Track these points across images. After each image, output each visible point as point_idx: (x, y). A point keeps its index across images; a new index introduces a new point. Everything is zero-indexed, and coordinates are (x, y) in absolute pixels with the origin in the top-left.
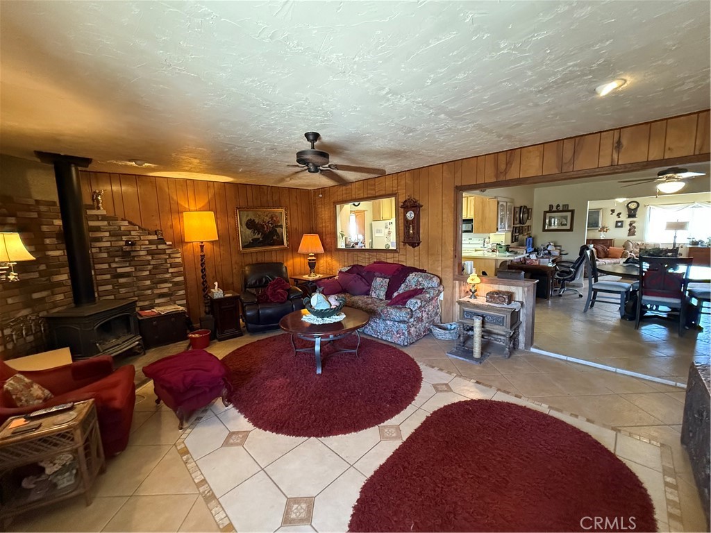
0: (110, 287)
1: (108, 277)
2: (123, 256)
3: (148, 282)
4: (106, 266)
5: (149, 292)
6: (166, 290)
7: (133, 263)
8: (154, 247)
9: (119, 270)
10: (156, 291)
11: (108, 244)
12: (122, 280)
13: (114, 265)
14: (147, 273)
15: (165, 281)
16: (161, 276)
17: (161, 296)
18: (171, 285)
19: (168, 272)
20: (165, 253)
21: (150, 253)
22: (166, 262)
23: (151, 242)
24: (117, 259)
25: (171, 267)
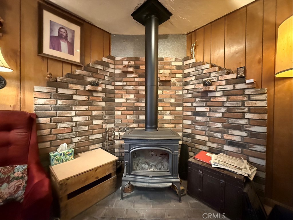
0: (189, 122)
1: (190, 113)
2: (202, 97)
3: (219, 125)
4: (189, 105)
6: (237, 139)
7: (208, 104)
8: (230, 87)
9: (198, 109)
10: (226, 137)
12: (198, 118)
13: (195, 104)
14: (220, 115)
15: (239, 128)
16: (234, 121)
17: (231, 143)
18: (245, 134)
19: (243, 118)
20: (243, 94)
21: (227, 94)
22: (243, 105)
23: (228, 82)
24: (197, 99)
25: (249, 112)
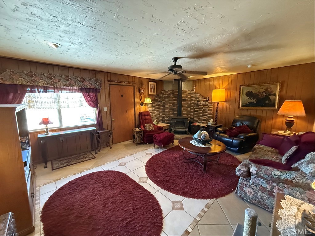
0: (193, 114)
1: (193, 111)
2: (197, 105)
3: (201, 115)
4: (193, 108)
5: (201, 118)
6: (205, 119)
7: (199, 108)
8: (204, 103)
9: (195, 109)
10: (203, 118)
11: (194, 101)
12: (195, 113)
13: (194, 108)
14: (201, 111)
15: (206, 115)
16: (205, 113)
17: (204, 120)
18: (207, 117)
19: (207, 112)
20: (207, 106)
21: (203, 105)
22: (207, 109)
23: (204, 101)
24: (195, 106)
25: (208, 111)
